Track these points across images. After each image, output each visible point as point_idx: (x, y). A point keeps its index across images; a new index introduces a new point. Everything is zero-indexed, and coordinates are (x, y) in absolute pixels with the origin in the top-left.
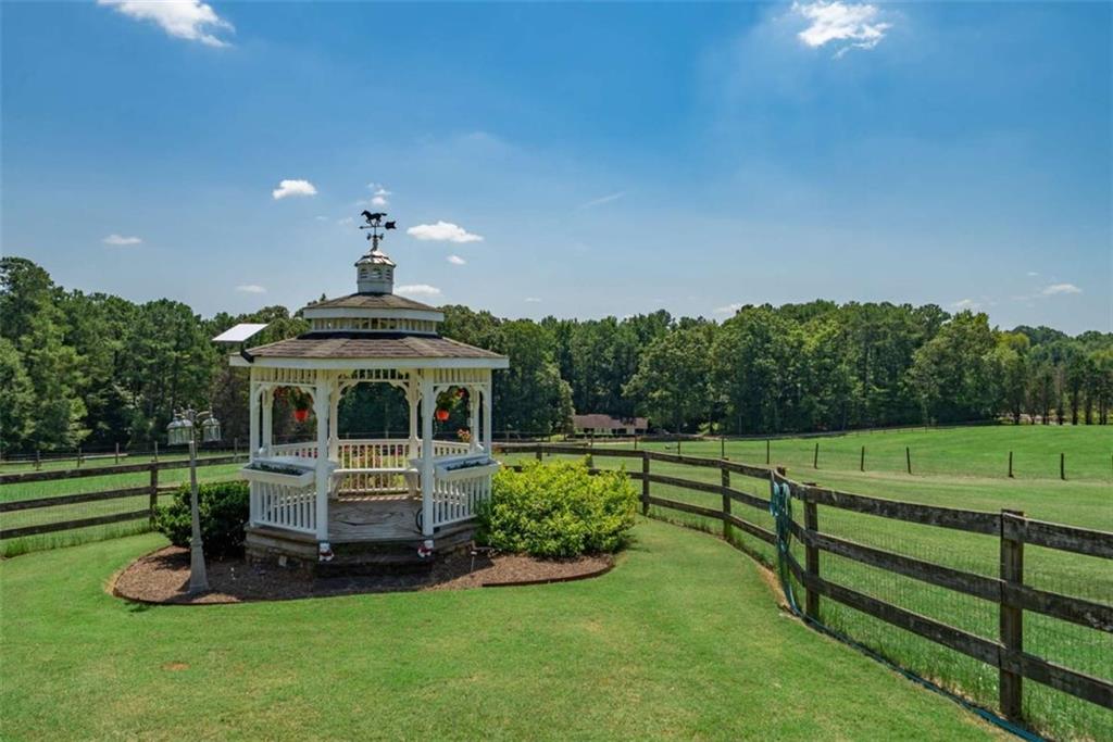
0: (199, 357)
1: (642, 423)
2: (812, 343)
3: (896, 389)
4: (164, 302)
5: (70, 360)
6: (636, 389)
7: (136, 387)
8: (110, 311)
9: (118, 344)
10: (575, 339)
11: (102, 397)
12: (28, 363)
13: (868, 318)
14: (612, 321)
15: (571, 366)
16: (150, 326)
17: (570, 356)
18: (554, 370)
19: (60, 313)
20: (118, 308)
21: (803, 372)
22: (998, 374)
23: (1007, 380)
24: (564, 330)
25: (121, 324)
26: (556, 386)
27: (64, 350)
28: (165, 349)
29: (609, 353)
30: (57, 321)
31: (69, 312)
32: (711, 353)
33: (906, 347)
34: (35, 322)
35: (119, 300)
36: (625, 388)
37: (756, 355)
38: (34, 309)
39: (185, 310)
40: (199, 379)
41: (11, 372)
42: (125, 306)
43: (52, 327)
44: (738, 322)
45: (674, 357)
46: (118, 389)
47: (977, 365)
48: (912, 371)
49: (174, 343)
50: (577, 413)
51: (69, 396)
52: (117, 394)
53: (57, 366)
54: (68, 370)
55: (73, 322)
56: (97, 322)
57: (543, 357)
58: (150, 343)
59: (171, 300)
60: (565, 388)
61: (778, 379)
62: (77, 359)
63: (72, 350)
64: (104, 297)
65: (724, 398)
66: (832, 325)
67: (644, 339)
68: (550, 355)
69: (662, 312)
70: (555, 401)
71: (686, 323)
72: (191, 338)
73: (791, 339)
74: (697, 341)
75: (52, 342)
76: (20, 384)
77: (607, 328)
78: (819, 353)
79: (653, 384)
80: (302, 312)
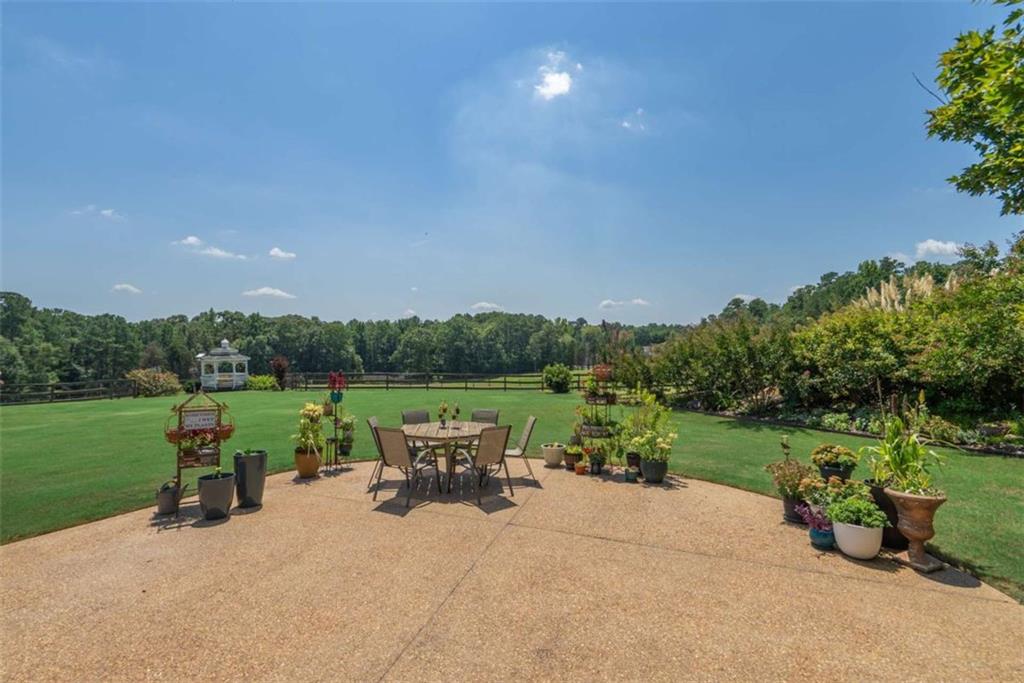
0: (132, 347)
1: (402, 377)
2: (483, 334)
3: (522, 356)
4: (106, 315)
5: (49, 350)
6: (396, 358)
7: (88, 364)
8: (68, 320)
9: (76, 340)
10: (367, 332)
11: (65, 371)
12: (21, 352)
14: (387, 322)
15: (364, 347)
16: (98, 330)
17: (364, 342)
18: (352, 349)
19: (39, 324)
20: (74, 319)
21: (479, 348)
22: (565, 347)
23: (567, 351)
24: (361, 327)
25: (76, 328)
26: (353, 358)
27: (44, 345)
28: (108, 343)
29: (384, 340)
30: (37, 328)
31: (43, 322)
32: (435, 339)
33: (527, 335)
34: (24, 329)
35: (74, 314)
36: (390, 358)
37: (456, 340)
38: (23, 322)
39: (121, 320)
40: (131, 359)
41: (14, 358)
42: (78, 318)
43: (36, 332)
44: (448, 323)
45: (415, 342)
46: (75, 365)
47: (557, 343)
48: (529, 347)
49: (114, 339)
51: (48, 371)
52: (75, 369)
53: (40, 354)
54: (48, 356)
55: (46, 328)
56: (59, 327)
57: (346, 343)
58: (99, 339)
59: (111, 314)
60: (358, 358)
61: (467, 352)
62: (53, 349)
63: (50, 344)
64: (60, 311)
65: (441, 362)
67: (403, 332)
68: (351, 341)
69: (416, 317)
70: (354, 366)
71: (428, 324)
72: (125, 336)
73: (473, 332)
74: (427, 333)
75: (36, 340)
76: (20, 365)
77: (383, 326)
78: (486, 339)
79: (405, 355)
80: (197, 319)
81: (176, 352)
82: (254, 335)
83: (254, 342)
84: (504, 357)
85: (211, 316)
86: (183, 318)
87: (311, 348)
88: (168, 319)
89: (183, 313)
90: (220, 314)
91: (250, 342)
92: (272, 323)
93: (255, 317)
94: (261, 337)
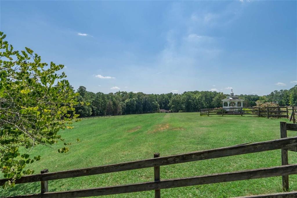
1: (170, 111)
2: (197, 98)
3: (210, 104)
6: (170, 105)
10: (157, 97)
13: (206, 93)
14: (163, 94)
18: (156, 102)
21: (196, 102)
26: (157, 105)
29: (164, 99)
32: (182, 99)
33: (212, 98)
36: (168, 105)
37: (189, 100)
45: (176, 100)
48: (213, 102)
50: (160, 109)
57: (154, 100)
60: (159, 105)
61: (192, 103)
65: (184, 106)
66: (200, 95)
67: (170, 97)
69: (171, 93)
70: (157, 107)
71: (175, 94)
72: (104, 98)
73: (194, 97)
74: (180, 97)
77: (163, 95)
78: (199, 99)
79: (172, 104)
80: (115, 94)
81: (115, 103)
82: (132, 98)
83: (132, 100)
84: (205, 105)
85: (120, 93)
86: (112, 93)
87: (146, 101)
88: (109, 94)
89: (112, 92)
90: (121, 92)
91: (131, 100)
92: (135, 94)
93: (131, 93)
94: (133, 98)
